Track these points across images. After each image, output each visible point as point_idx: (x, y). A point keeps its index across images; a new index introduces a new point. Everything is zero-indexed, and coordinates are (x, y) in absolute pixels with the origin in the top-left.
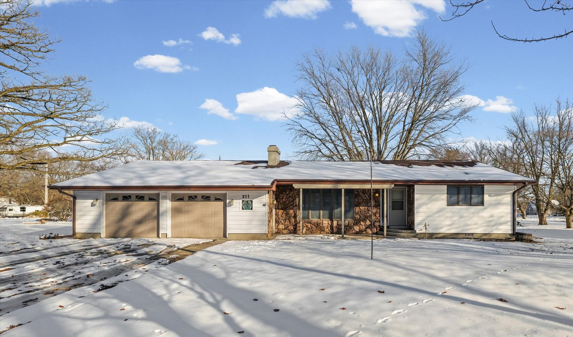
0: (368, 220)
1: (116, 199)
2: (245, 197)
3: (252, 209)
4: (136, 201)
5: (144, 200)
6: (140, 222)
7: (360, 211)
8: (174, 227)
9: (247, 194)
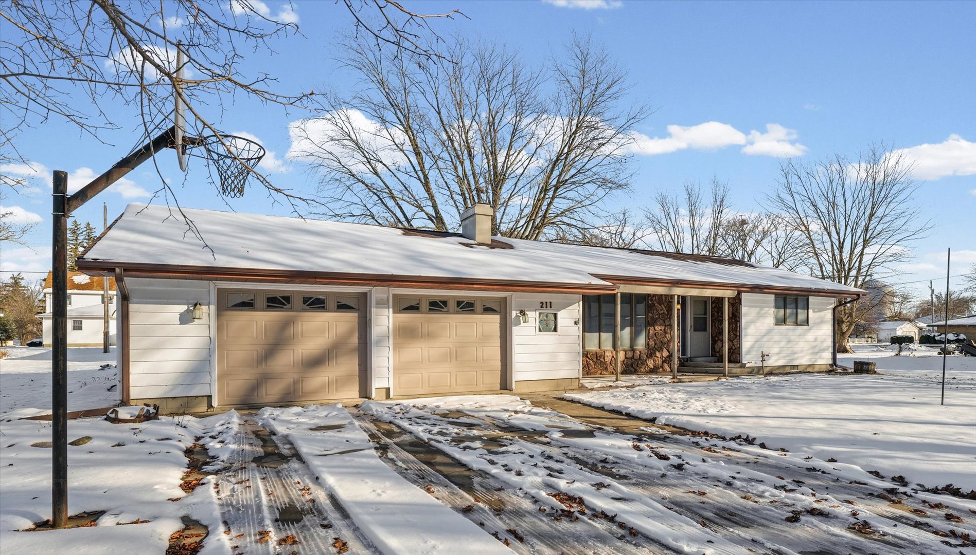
0: (665, 350)
1: (247, 305)
2: (544, 306)
3: (555, 330)
4: (304, 310)
5: (323, 307)
6: (316, 362)
7: (655, 334)
8: (400, 370)
9: (548, 301)
